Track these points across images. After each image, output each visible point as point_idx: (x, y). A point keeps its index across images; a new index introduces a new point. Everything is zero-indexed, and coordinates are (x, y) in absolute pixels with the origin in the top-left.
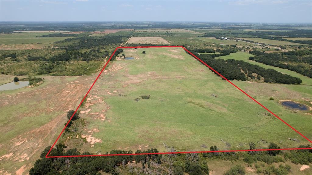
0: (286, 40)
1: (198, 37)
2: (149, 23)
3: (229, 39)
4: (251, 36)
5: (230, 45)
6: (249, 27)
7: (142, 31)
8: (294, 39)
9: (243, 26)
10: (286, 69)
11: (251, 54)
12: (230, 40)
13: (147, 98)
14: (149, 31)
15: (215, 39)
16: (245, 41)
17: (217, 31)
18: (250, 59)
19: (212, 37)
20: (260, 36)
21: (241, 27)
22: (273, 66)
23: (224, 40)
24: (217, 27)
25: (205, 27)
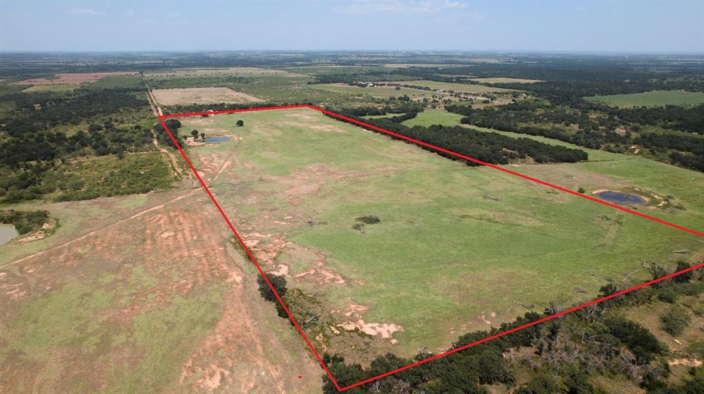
0: (477, 83)
1: (309, 83)
3: (377, 85)
4: (409, 78)
5: (397, 98)
6: (386, 59)
8: (492, 81)
9: (374, 57)
10: (540, 135)
11: (452, 112)
12: (379, 87)
13: (374, 221)
14: (180, 74)
15: (347, 86)
16: (412, 87)
17: (333, 68)
18: (464, 123)
19: (338, 82)
20: (429, 78)
21: (371, 59)
22: (515, 132)
23: (368, 87)
24: (324, 61)
25: (300, 63)
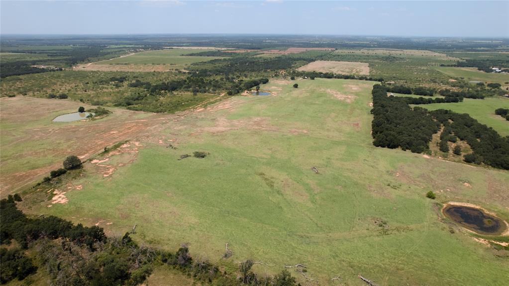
1: (442, 65)
2: (376, 38)
7: (345, 52)
12: (504, 73)
14: (360, 52)
15: (475, 70)
17: (500, 55)
18: (498, 114)
23: (492, 72)
